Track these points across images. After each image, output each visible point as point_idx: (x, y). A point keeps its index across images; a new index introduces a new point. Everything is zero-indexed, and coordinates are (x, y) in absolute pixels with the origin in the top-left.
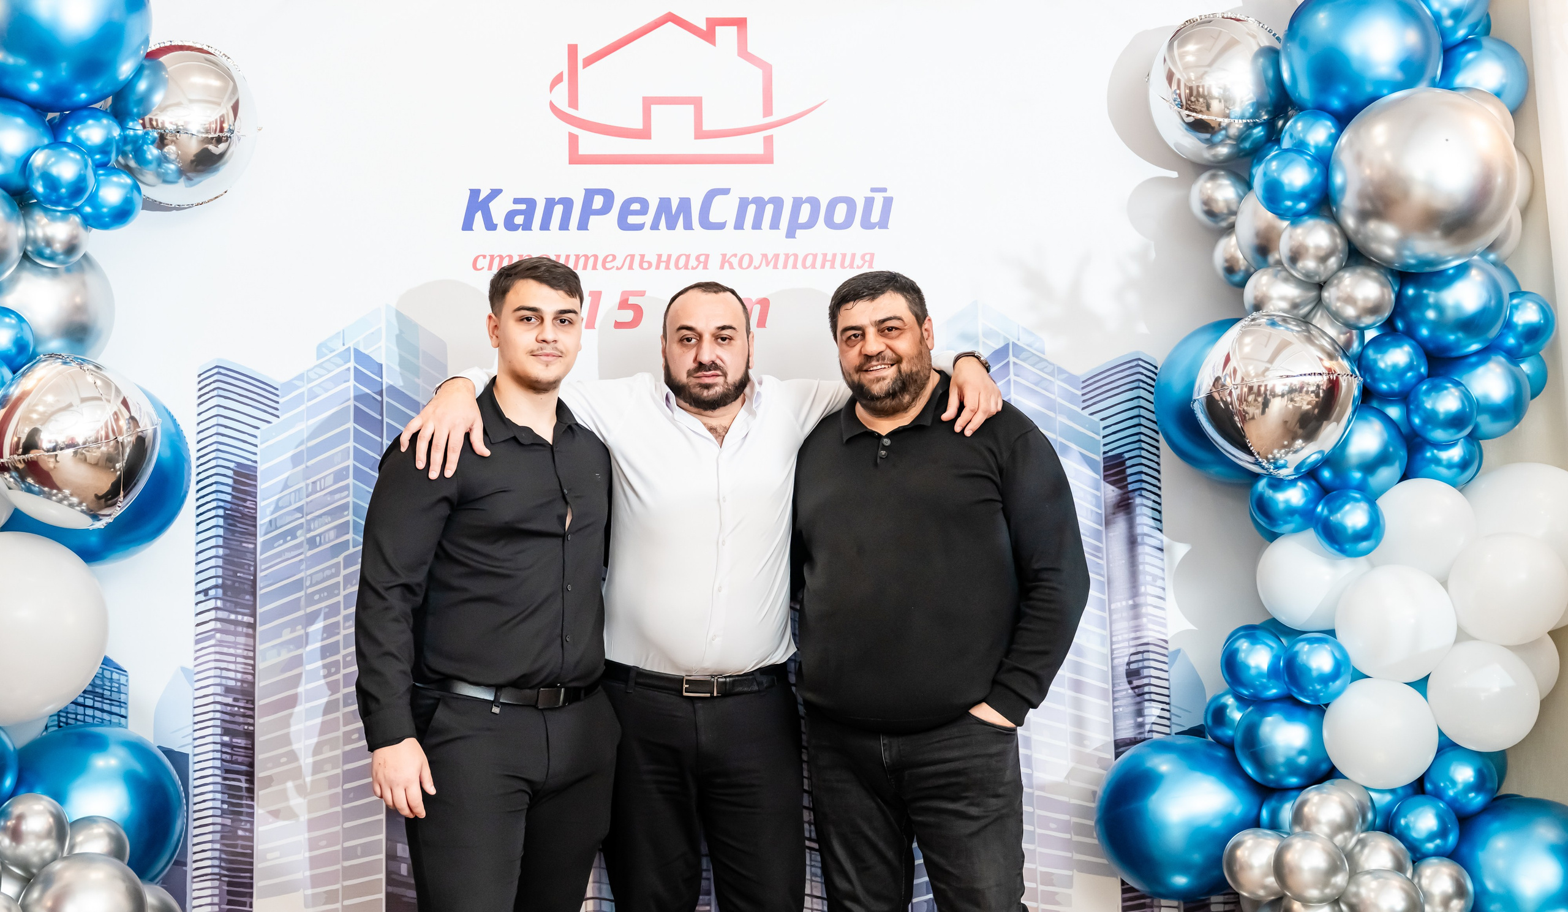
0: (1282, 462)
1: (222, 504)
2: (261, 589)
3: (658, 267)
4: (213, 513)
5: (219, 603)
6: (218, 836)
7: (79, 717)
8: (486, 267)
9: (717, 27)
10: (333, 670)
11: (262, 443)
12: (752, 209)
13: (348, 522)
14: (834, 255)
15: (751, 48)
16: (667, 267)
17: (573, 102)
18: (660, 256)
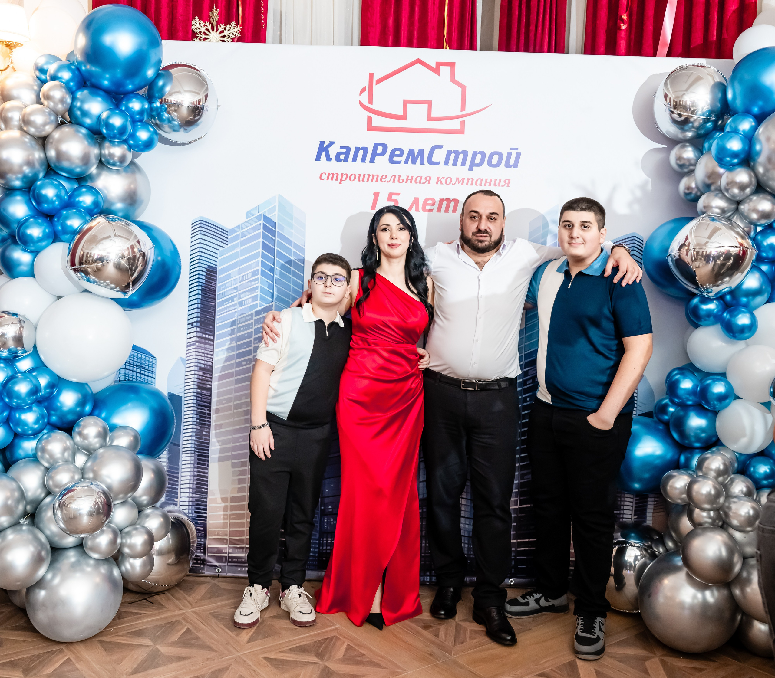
0: (710, 290)
1: (201, 284)
2: (217, 324)
3: (406, 182)
4: (196, 288)
5: (198, 329)
6: (194, 434)
7: (134, 377)
8: (326, 178)
9: (441, 67)
10: (248, 362)
11: (219, 257)
12: (453, 156)
13: (257, 295)
14: (491, 180)
15: (456, 78)
16: (411, 182)
17: (370, 101)
18: (408, 177)
